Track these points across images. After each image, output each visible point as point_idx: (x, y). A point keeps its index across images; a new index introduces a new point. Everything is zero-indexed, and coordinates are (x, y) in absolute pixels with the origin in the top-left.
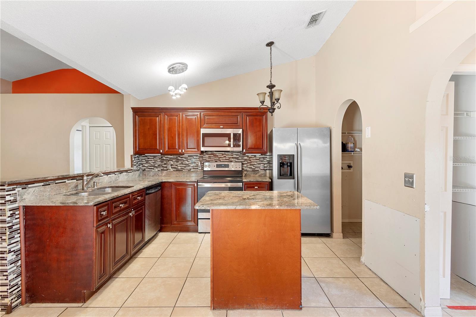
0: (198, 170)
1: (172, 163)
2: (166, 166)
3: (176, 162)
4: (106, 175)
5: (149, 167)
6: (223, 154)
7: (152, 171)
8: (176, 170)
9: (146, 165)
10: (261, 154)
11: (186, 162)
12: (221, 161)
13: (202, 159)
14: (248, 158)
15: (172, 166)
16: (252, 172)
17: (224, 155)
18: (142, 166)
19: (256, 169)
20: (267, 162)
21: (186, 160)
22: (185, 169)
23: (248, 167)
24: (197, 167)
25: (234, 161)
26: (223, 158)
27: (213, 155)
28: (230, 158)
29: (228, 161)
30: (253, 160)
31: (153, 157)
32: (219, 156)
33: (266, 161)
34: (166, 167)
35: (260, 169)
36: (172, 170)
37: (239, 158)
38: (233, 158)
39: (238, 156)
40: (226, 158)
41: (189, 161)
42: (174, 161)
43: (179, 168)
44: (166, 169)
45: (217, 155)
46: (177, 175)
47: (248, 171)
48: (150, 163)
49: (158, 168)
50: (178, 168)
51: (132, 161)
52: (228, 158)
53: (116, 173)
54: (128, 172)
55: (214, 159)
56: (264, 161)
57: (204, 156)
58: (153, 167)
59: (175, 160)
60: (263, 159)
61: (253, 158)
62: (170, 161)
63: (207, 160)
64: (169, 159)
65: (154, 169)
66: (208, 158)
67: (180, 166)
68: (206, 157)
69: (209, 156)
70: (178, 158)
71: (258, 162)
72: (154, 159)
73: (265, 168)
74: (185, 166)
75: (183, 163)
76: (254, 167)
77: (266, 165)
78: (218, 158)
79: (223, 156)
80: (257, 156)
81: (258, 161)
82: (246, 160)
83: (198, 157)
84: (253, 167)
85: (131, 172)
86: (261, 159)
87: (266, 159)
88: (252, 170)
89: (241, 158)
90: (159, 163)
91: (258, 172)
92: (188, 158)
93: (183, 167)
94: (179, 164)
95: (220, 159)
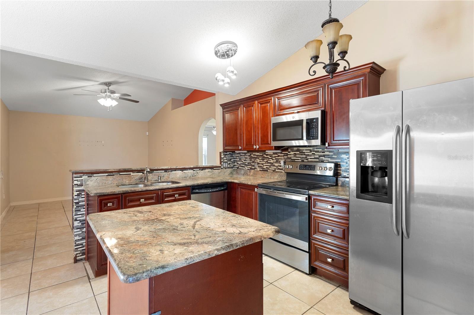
1: (258, 161)
2: (253, 164)
3: (262, 160)
4: (180, 170)
5: (241, 165)
6: (311, 151)
7: (243, 169)
8: (261, 169)
9: (239, 163)
11: (271, 161)
13: (286, 157)
15: (259, 165)
17: (313, 152)
18: (237, 163)
21: (271, 158)
22: (270, 169)
25: (326, 160)
26: (311, 156)
27: (298, 152)
28: (320, 156)
29: (318, 160)
31: (244, 154)
32: (306, 154)
34: (254, 166)
36: (259, 169)
37: (334, 156)
38: (324, 156)
39: (332, 154)
40: (316, 156)
41: (274, 160)
42: (260, 159)
43: (265, 167)
44: (254, 168)
45: (304, 151)
46: (263, 176)
48: (242, 161)
49: (248, 166)
50: (264, 168)
51: (221, 158)
52: (318, 156)
53: (194, 170)
54: (214, 169)
55: (300, 157)
57: (289, 154)
58: (244, 165)
59: (261, 158)
62: (257, 159)
63: (292, 158)
64: (256, 156)
65: (245, 167)
66: (293, 156)
67: (266, 165)
68: (291, 155)
69: (294, 154)
70: (264, 155)
72: (245, 156)
74: (270, 165)
75: (269, 162)
78: (305, 156)
79: (311, 154)
85: (219, 169)
90: (248, 161)
92: (273, 156)
93: (268, 167)
94: (264, 162)
95: (308, 157)
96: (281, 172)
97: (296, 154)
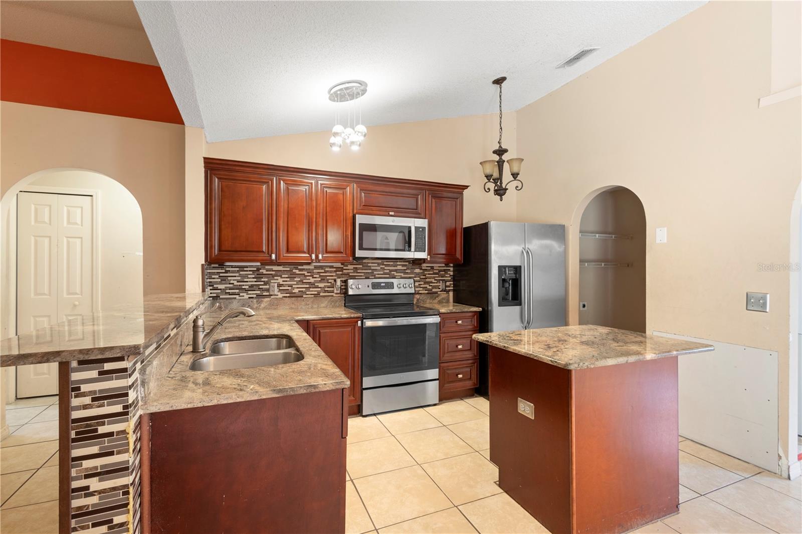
0: (334, 295)
1: (280, 281)
2: (267, 287)
3: (288, 279)
5: (227, 291)
6: (379, 264)
7: (235, 298)
8: (288, 295)
9: (220, 287)
10: (446, 265)
11: (309, 279)
12: (377, 276)
13: (341, 273)
14: (422, 271)
15: (281, 288)
16: (428, 295)
17: (381, 266)
18: (211, 288)
19: (433, 290)
20: (450, 278)
21: (309, 274)
22: (307, 293)
23: (421, 286)
24: (332, 289)
25: (399, 276)
26: (379, 271)
27: (361, 266)
28: (391, 271)
29: (388, 276)
30: (429, 274)
31: (238, 269)
32: (372, 268)
33: (449, 275)
34: (268, 290)
35: (439, 290)
36: (280, 296)
37: (407, 271)
38: (396, 271)
39: (405, 268)
40: (385, 271)
41: (316, 278)
42: (284, 278)
43: (296, 291)
44: (268, 294)
45: (369, 265)
46: (293, 306)
47: (421, 293)
48: (231, 282)
49: (249, 292)
50: (294, 291)
51: (203, 279)
52: (388, 271)
55: (364, 273)
56: (446, 275)
57: (344, 268)
58: (237, 291)
59: (287, 276)
60: (443, 273)
61: (429, 270)
62: (276, 278)
63: (351, 274)
64: (273, 273)
65: (241, 294)
66: (352, 271)
67: (297, 288)
68: (349, 269)
69: (354, 268)
70: (294, 271)
71: (436, 278)
72: (241, 273)
73: (447, 288)
74: (308, 286)
75: (304, 281)
76: (431, 287)
77: (448, 284)
78: (370, 271)
79: (379, 268)
80: (435, 268)
81: (437, 276)
82: (417, 274)
83: (335, 269)
84: (428, 287)
86: (441, 273)
87: (449, 273)
88: (427, 292)
89: (409, 271)
90: (251, 280)
91: (436, 295)
92: (315, 271)
93: (304, 290)
94: (295, 283)
95: (375, 273)
96: (332, 296)
97: (356, 268)
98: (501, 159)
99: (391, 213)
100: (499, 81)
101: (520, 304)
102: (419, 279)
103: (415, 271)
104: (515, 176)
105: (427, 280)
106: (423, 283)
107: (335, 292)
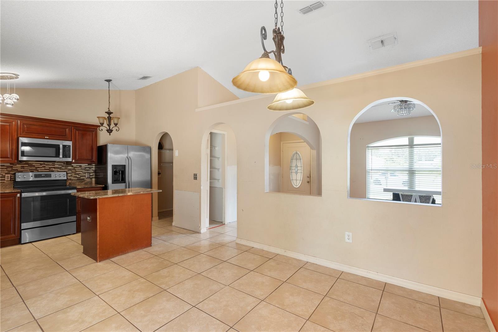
0: (5, 182)
6: (41, 164)
10: (88, 164)
12: (39, 171)
13: (11, 169)
14: (73, 168)
16: (77, 180)
19: (81, 178)
20: (93, 171)
23: (73, 176)
24: (4, 178)
25: (56, 170)
26: (41, 168)
27: (27, 165)
28: (50, 168)
29: (48, 171)
32: (36, 166)
33: (92, 170)
35: (85, 178)
37: (62, 168)
38: (54, 168)
39: (61, 166)
40: (46, 168)
45: (33, 164)
47: (73, 180)
52: (48, 168)
55: (29, 169)
56: (90, 170)
57: (14, 166)
60: (88, 169)
61: (78, 168)
63: (18, 170)
66: (20, 168)
68: (17, 167)
69: (21, 166)
71: (83, 172)
73: (90, 177)
76: (79, 176)
77: (91, 174)
78: (35, 168)
79: (42, 166)
80: (82, 166)
81: (84, 170)
82: (70, 170)
83: (6, 167)
84: (78, 176)
86: (87, 169)
87: (92, 169)
88: (77, 179)
89: (64, 168)
91: (83, 180)
95: (38, 169)
96: (4, 182)
97: (23, 166)
98: (109, 116)
99: (46, 137)
100: (108, 81)
101: (125, 182)
102: (71, 172)
103: (68, 168)
104: (116, 125)
105: (77, 172)
106: (74, 174)
107: (6, 180)
